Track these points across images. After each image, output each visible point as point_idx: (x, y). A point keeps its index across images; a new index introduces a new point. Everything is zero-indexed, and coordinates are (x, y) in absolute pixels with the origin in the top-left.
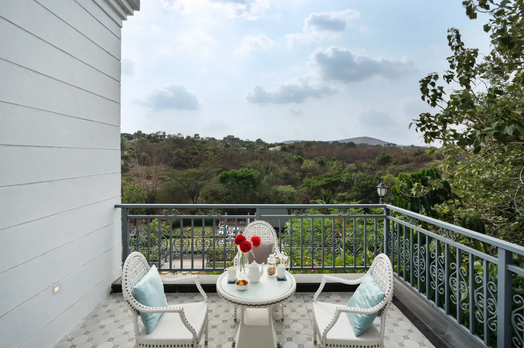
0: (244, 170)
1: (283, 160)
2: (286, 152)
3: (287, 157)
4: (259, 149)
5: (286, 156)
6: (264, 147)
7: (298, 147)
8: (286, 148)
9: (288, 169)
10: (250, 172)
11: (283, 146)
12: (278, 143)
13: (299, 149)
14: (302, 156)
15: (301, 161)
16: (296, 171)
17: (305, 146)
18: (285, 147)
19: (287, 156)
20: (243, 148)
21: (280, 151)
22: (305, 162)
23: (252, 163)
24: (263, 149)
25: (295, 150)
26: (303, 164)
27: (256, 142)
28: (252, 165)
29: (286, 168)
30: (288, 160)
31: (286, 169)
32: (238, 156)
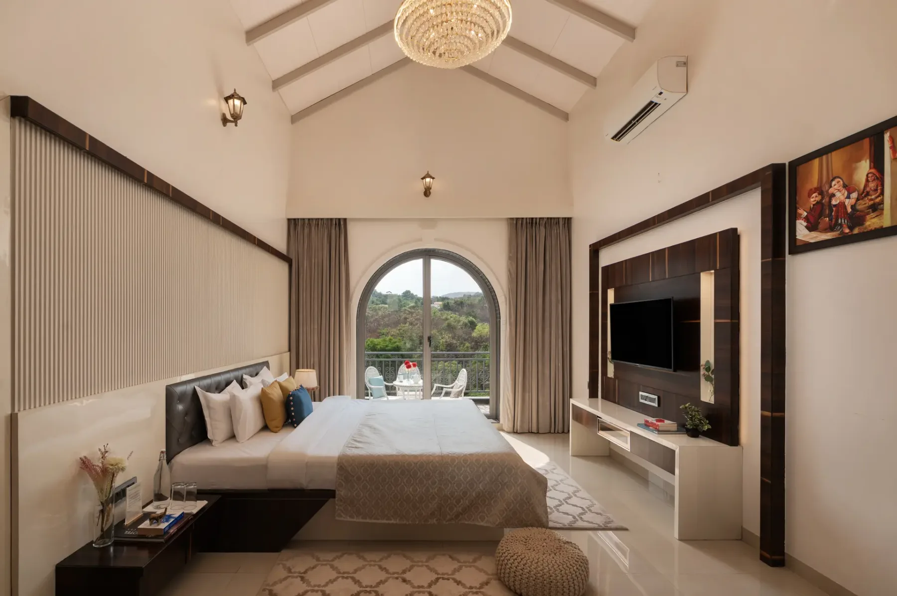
0: (388, 339)
1: (445, 324)
2: (450, 312)
3: (452, 319)
4: (408, 307)
5: (449, 317)
6: (416, 303)
7: (469, 302)
8: (450, 305)
9: (453, 338)
10: (395, 342)
11: (446, 301)
12: (437, 297)
13: (472, 306)
14: (475, 317)
15: (473, 325)
16: (465, 340)
17: (480, 301)
18: (448, 303)
19: (451, 317)
20: (383, 305)
21: (440, 310)
22: (479, 327)
23: (399, 328)
24: (413, 307)
25: (465, 308)
26: (475, 330)
27: (404, 296)
28: (398, 331)
29: (450, 335)
30: (453, 323)
31: (449, 337)
32: (376, 319)
